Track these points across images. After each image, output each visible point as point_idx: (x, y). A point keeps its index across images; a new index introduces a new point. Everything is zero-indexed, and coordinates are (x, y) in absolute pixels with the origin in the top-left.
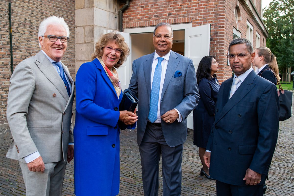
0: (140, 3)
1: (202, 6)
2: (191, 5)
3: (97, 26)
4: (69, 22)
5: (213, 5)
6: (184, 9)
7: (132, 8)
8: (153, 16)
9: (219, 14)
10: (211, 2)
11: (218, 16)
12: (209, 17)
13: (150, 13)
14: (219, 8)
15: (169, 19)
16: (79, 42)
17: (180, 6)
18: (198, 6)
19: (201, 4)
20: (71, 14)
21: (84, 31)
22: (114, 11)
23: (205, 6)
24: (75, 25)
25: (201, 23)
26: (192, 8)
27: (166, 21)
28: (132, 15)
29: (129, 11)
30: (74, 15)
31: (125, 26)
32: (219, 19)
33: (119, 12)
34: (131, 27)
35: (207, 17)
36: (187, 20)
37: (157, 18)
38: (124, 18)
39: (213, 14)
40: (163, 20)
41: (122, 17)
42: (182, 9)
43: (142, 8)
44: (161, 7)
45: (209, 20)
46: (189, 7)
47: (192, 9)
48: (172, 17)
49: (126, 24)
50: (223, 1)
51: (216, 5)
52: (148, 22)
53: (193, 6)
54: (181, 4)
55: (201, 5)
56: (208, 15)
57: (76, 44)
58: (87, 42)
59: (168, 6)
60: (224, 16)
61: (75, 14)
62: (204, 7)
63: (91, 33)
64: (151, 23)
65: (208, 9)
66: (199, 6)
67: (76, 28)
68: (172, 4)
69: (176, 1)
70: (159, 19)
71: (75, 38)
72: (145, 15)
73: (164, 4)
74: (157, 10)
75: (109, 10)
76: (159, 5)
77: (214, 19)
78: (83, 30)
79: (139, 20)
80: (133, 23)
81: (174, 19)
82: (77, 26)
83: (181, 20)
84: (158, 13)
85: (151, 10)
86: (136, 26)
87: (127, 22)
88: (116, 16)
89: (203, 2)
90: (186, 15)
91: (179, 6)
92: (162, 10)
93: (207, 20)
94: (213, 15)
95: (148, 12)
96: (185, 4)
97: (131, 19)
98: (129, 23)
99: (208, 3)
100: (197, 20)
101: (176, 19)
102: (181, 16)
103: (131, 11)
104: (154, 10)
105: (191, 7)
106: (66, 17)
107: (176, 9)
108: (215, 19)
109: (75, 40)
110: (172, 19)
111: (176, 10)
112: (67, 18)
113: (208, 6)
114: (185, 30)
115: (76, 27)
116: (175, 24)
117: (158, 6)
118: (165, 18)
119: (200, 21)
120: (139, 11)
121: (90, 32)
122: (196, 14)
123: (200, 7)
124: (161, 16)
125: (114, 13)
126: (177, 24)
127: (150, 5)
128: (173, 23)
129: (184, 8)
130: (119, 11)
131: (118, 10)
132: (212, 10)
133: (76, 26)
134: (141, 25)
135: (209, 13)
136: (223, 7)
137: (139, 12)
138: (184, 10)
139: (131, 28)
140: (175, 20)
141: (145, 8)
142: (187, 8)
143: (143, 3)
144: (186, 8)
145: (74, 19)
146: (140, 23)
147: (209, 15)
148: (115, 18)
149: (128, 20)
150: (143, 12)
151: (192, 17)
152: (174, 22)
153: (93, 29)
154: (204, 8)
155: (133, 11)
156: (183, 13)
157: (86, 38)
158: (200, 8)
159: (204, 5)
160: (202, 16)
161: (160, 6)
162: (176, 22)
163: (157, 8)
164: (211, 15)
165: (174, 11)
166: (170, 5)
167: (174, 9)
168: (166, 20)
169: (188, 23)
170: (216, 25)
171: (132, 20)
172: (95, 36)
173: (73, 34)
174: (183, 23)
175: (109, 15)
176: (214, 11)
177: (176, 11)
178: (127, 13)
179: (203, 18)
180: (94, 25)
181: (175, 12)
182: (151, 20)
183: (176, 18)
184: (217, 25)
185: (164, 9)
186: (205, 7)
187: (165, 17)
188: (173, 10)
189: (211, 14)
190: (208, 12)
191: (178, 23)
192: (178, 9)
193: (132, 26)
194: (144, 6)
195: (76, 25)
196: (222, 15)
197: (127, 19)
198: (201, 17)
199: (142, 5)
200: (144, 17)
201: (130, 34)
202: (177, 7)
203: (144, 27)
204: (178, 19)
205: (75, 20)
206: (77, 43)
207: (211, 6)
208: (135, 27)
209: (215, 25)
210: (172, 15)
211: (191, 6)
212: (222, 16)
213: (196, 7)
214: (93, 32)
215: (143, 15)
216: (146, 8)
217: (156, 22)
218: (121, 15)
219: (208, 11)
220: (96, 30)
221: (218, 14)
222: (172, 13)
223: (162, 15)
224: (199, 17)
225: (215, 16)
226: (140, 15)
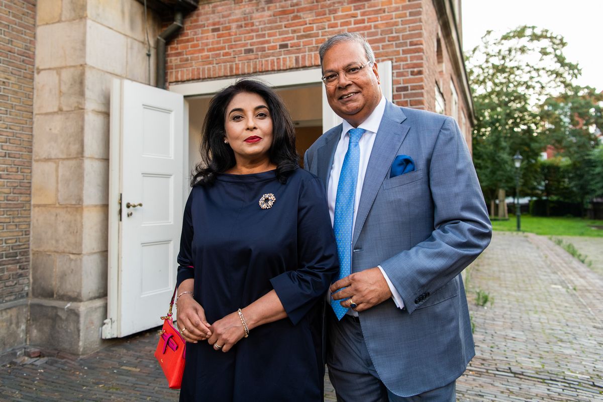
0: (211, 21)
1: (364, 23)
2: (336, 21)
3: (94, 68)
4: (16, 55)
5: (392, 19)
6: (320, 31)
7: (189, 33)
8: (241, 50)
9: (408, 41)
10: (386, 14)
11: (407, 46)
12: (383, 49)
13: (233, 43)
14: (409, 27)
15: (283, 58)
16: (44, 111)
17: (308, 25)
18: (355, 24)
19: (363, 17)
20: (23, 36)
21: (57, 81)
22: (145, 39)
23: (372, 24)
24: (34, 66)
26: (339, 28)
27: (274, 62)
28: (190, 51)
29: (182, 41)
30: (32, 39)
31: (171, 77)
32: (408, 54)
33: (157, 42)
34: (188, 78)
35: (377, 48)
37: (251, 56)
38: (169, 59)
39: (394, 43)
40: (267, 61)
41: (166, 55)
42: (315, 33)
43: (216, 33)
44: (262, 29)
45: (383, 56)
46: (332, 27)
48: (289, 52)
49: (174, 73)
50: (418, 9)
51: (400, 20)
52: (228, 66)
53: (343, 24)
54: (313, 20)
55: (363, 21)
56: (380, 45)
57: (37, 114)
58: (65, 108)
59: (279, 27)
60: (422, 44)
61: (35, 37)
63: (77, 87)
64: (237, 68)
65: (379, 30)
66: (358, 24)
67: (38, 73)
68: (290, 22)
69: (299, 14)
70: (258, 59)
71: (32, 99)
72: (223, 48)
73: (270, 22)
74: (253, 36)
75: (129, 33)
76: (257, 24)
77: (395, 53)
78: (56, 78)
79: (207, 61)
80: (193, 70)
81: (296, 57)
82: (41, 68)
83: (313, 58)
84: (254, 43)
85: (238, 36)
86: (201, 76)
87: (177, 67)
88: (149, 51)
89: (367, 13)
91: (306, 24)
92: (263, 36)
94: (392, 44)
95: (229, 41)
96: (321, 21)
97: (187, 60)
98: (183, 69)
99: (379, 15)
101: (298, 57)
102: (313, 49)
103: (188, 41)
104: (245, 37)
105: (337, 27)
106: (7, 42)
107: (300, 32)
108: (398, 53)
109: (32, 105)
110: (289, 57)
111: (299, 34)
112: (9, 44)
113: (380, 22)
115: (39, 71)
116: (297, 68)
117: (254, 27)
118: (273, 55)
120: (207, 39)
121: (75, 82)
123: (360, 27)
124: (263, 50)
125: (143, 43)
126: (301, 69)
127: (234, 25)
128: (291, 67)
129: (318, 29)
130: (158, 39)
131: (154, 36)
132: (389, 32)
133: (38, 69)
134: (213, 74)
135: (382, 40)
136: (418, 24)
137: (207, 42)
138: (320, 34)
139: (188, 81)
140: (297, 59)
141: (221, 32)
142: (327, 30)
143: (217, 20)
144: (325, 28)
145: (32, 49)
146: (209, 70)
147: (383, 46)
148: (145, 55)
149: (179, 63)
150: (218, 43)
152: (294, 65)
153: (82, 74)
154: (370, 28)
155: (192, 40)
156: (317, 42)
157: (62, 99)
158: (358, 29)
159: (370, 20)
161: (260, 27)
162: (300, 65)
163: (252, 31)
164: (388, 45)
165: (295, 37)
166: (283, 23)
167: (294, 32)
168: (275, 60)
170: (402, 68)
171: (189, 62)
172: (88, 93)
173: (31, 90)
175: (129, 46)
176: (396, 33)
177: (299, 38)
178: (177, 46)
180: (86, 64)
181: (295, 41)
182: (237, 62)
183: (300, 55)
184: (405, 67)
185: (268, 34)
186: (373, 26)
187: (273, 53)
188: (291, 35)
189: (389, 41)
190: (379, 37)
191: (305, 67)
192: (304, 32)
193: (190, 76)
194: (221, 27)
195: (36, 65)
196: (415, 42)
197: (176, 59)
199: (214, 24)
200: (218, 55)
201: (185, 97)
202: (302, 27)
203: (219, 78)
204: (304, 58)
205: (34, 52)
206: (38, 112)
207: (387, 23)
208: (199, 79)
209: (400, 69)
210: (289, 48)
211: (337, 24)
212: (416, 44)
213: (350, 27)
214: (82, 83)
215: (219, 49)
216: (225, 33)
217: (249, 66)
218: (161, 48)
219: (381, 35)
220: (91, 79)
221: (406, 42)
222: (289, 42)
223: (265, 47)
225: (397, 46)
226: (210, 48)
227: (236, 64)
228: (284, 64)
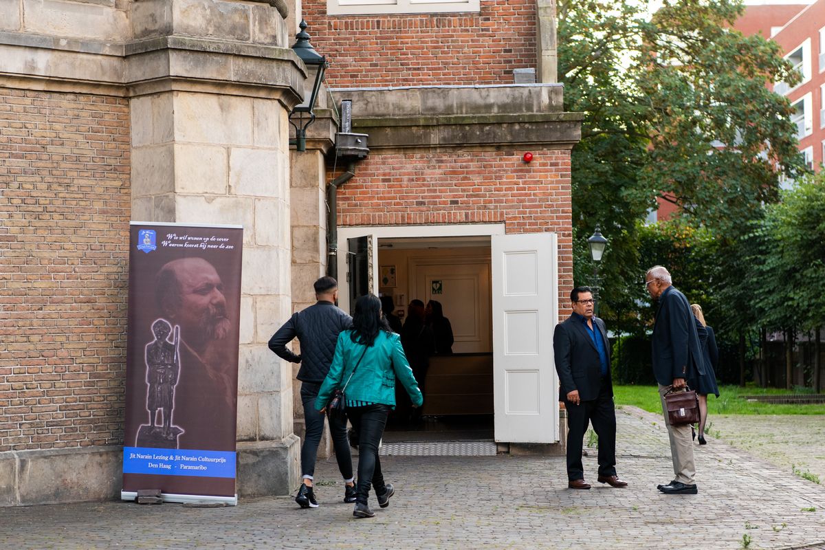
0: (381, 171)
2: (501, 186)
5: (548, 190)
6: (487, 193)
7: (359, 180)
8: (413, 202)
10: (543, 185)
11: (559, 213)
12: (541, 213)
13: (405, 194)
14: (561, 197)
15: (454, 213)
17: (477, 187)
18: (517, 190)
19: (524, 186)
23: (532, 192)
25: (525, 224)
26: (504, 192)
27: (445, 215)
28: (359, 197)
29: (349, 187)
31: (340, 221)
32: (561, 219)
34: (357, 223)
35: (536, 212)
36: (494, 218)
37: (423, 208)
38: (338, 202)
39: (550, 209)
40: (438, 214)
41: (336, 199)
42: (483, 194)
43: (386, 184)
44: (434, 185)
45: (541, 219)
46: (498, 191)
47: (504, 196)
48: (460, 208)
49: (342, 216)
50: (568, 185)
51: (554, 191)
52: (400, 215)
53: (507, 189)
54: (481, 182)
55: (524, 189)
56: (539, 210)
59: (450, 185)
62: (530, 193)
64: (409, 218)
65: (538, 198)
66: (520, 191)
68: (460, 182)
69: (468, 176)
70: (429, 211)
72: (394, 198)
73: (441, 179)
74: (424, 190)
76: (429, 180)
79: (377, 208)
80: (362, 216)
81: (465, 213)
83: (481, 216)
84: (426, 196)
85: (410, 188)
86: (371, 222)
87: (344, 211)
89: (528, 183)
90: (492, 206)
91: (475, 185)
92: (435, 191)
93: (536, 218)
95: (399, 192)
96: (488, 184)
97: (356, 205)
98: (352, 214)
99: (538, 186)
100: (515, 218)
101: (468, 213)
102: (481, 207)
103: (356, 187)
104: (416, 190)
105: (502, 191)
107: (470, 192)
108: (553, 217)
110: (459, 212)
113: (538, 191)
114: (492, 237)
116: (467, 223)
117: (426, 183)
118: (444, 209)
119: (522, 221)
120: (378, 188)
122: (513, 206)
123: (521, 193)
124: (435, 203)
126: (471, 224)
127: (406, 178)
128: (461, 221)
129: (486, 190)
130: (330, 185)
132: (546, 200)
134: (384, 221)
135: (540, 206)
136: (568, 196)
137: (377, 191)
138: (487, 196)
139: (357, 225)
140: (467, 215)
141: (392, 183)
142: (493, 192)
143: (387, 171)
144: (491, 191)
146: (380, 216)
149: (347, 208)
150: (389, 193)
151: (504, 211)
152: (464, 220)
154: (530, 195)
155: (362, 187)
156: (485, 201)
158: (521, 195)
159: (529, 189)
160: (526, 211)
161: (431, 183)
162: (470, 220)
163: (424, 185)
164: (545, 211)
165: (465, 196)
166: (453, 182)
167: (463, 190)
169: (496, 222)
171: (358, 207)
174: (485, 222)
176: (551, 202)
177: (468, 196)
178: (345, 191)
179: (528, 215)
181: (465, 199)
182: (409, 212)
183: (470, 212)
184: (558, 230)
185: (439, 190)
186: (532, 194)
187: (444, 207)
188: (460, 193)
189: (545, 208)
190: (537, 203)
191: (473, 222)
192: (473, 192)
193: (359, 221)
194: (392, 178)
198: (525, 213)
199: (384, 175)
200: (390, 204)
201: (348, 239)
202: (471, 187)
203: (391, 225)
204: (473, 214)
207: (544, 193)
208: (367, 225)
210: (459, 205)
211: (502, 188)
213: (513, 192)
215: (389, 198)
216: (396, 185)
217: (421, 217)
221: (559, 209)
222: (459, 199)
223: (436, 201)
224: (520, 213)
225: (552, 212)
226: (381, 197)
227: (408, 214)
228: (455, 218)
